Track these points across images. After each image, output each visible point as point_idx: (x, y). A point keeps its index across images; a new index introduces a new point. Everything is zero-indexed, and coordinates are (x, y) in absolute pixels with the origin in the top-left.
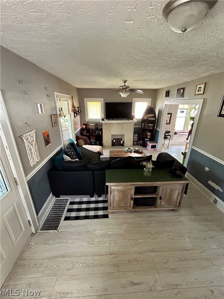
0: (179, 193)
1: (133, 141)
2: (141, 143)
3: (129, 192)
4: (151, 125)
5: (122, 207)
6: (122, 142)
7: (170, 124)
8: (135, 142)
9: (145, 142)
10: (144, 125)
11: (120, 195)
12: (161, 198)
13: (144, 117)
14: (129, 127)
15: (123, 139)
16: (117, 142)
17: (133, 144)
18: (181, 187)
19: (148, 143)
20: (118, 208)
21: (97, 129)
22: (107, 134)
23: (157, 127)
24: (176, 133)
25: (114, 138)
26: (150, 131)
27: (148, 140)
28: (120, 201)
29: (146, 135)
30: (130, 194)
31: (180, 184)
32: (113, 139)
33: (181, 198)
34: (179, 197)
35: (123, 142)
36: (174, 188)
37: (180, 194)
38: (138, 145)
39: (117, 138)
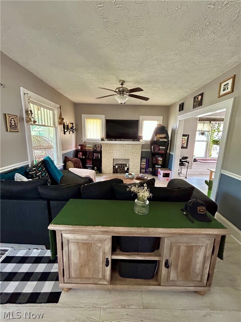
0: (207, 255)
1: (141, 167)
2: (151, 171)
3: (100, 248)
4: (162, 147)
5: (87, 278)
6: (126, 169)
7: (187, 148)
8: (143, 169)
9: (155, 170)
10: (154, 148)
11: (82, 253)
12: (167, 265)
13: (153, 138)
14: (135, 150)
15: (128, 165)
16: (120, 168)
17: (140, 171)
18: (209, 243)
19: (159, 170)
20: (79, 281)
21: (95, 151)
22: (107, 158)
23: (170, 151)
24: (195, 160)
25: (116, 163)
26: (162, 155)
27: (159, 167)
28: (81, 266)
29: (157, 160)
30: (101, 250)
31: (207, 236)
32: (114, 164)
33: (212, 267)
34: (207, 265)
35: (128, 169)
36: (194, 245)
37: (208, 257)
38: (147, 173)
39: (120, 163)
